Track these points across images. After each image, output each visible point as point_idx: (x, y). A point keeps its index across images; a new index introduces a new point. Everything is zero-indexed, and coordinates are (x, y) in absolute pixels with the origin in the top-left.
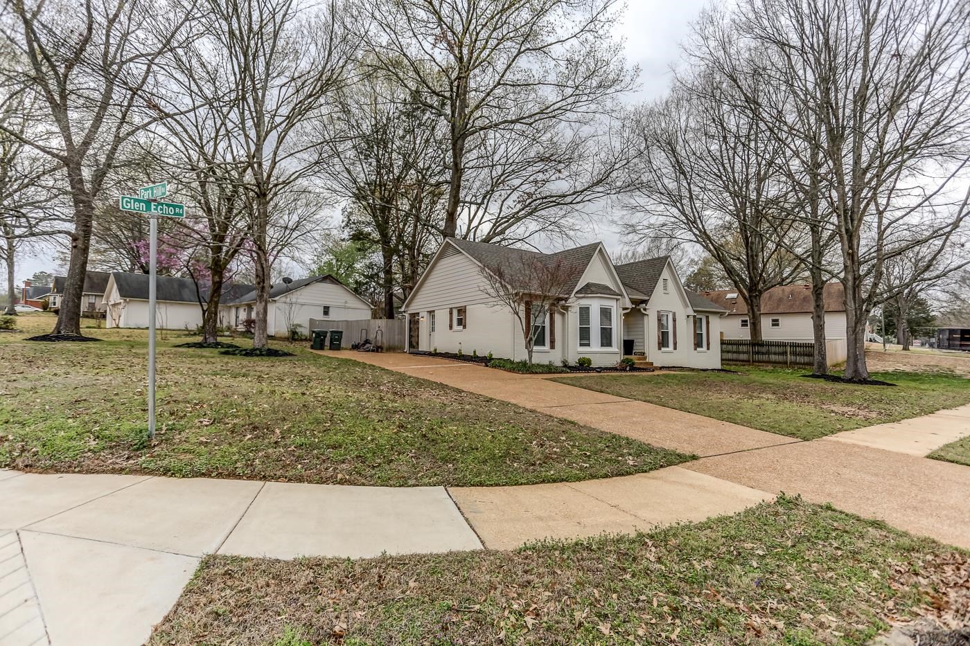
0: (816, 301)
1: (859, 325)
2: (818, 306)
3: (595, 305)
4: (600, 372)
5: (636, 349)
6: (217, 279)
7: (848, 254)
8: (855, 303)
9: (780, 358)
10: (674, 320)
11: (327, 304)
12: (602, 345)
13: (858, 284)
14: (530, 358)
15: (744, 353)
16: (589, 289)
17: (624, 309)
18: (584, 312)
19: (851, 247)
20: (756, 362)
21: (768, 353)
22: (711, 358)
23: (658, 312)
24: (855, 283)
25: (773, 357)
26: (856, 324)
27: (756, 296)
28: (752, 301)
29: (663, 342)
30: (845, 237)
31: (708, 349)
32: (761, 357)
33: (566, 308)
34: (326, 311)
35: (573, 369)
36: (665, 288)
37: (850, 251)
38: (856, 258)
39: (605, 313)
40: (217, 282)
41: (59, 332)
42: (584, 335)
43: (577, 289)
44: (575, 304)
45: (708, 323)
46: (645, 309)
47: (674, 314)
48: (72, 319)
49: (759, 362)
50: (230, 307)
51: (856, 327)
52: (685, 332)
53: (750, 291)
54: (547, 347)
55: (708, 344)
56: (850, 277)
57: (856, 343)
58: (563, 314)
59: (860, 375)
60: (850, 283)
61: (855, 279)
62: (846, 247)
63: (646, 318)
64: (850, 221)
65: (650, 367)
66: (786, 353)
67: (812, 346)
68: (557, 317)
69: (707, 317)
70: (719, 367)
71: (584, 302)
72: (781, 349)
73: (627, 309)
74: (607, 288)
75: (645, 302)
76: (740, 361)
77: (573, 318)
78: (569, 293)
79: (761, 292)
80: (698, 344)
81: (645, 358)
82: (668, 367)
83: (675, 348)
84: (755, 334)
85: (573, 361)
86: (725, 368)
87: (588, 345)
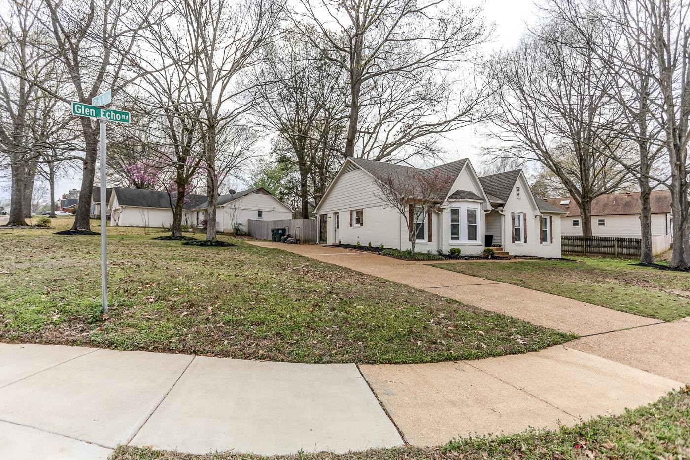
0: (644, 204)
1: (685, 223)
2: (645, 208)
3: (464, 207)
4: (468, 260)
5: (494, 242)
6: (181, 190)
7: (676, 165)
8: (681, 205)
9: (609, 250)
10: (525, 220)
11: (261, 209)
12: (469, 238)
13: (685, 189)
14: (413, 248)
15: (578, 245)
16: (458, 195)
17: (486, 211)
18: (455, 213)
19: (679, 159)
20: (588, 253)
21: (599, 246)
22: (553, 250)
23: (512, 213)
24: (681, 189)
25: (603, 250)
26: (682, 222)
27: (587, 202)
28: (583, 205)
29: (516, 236)
30: (674, 151)
31: (551, 242)
32: (592, 249)
33: (441, 210)
34: (260, 214)
35: (447, 257)
36: (518, 195)
37: (678, 163)
38: (683, 168)
39: (472, 215)
40: (182, 192)
41: (76, 229)
42: (455, 231)
43: (450, 194)
44: (448, 207)
45: (551, 222)
46: (502, 211)
47: (525, 215)
48: (84, 219)
49: (591, 253)
50: (193, 211)
51: (682, 225)
52: (533, 229)
53: (583, 197)
54: (426, 240)
55: (551, 239)
56: (677, 184)
57: (682, 239)
58: (438, 214)
59: (685, 264)
60: (677, 189)
61: (681, 185)
62: (674, 159)
63: (502, 217)
64: (678, 138)
65: (505, 256)
66: (614, 245)
67: (639, 241)
68: (434, 217)
69: (551, 218)
70: (560, 256)
71: (455, 205)
72: (610, 243)
73: (488, 210)
74: (472, 194)
75: (502, 205)
76: (574, 252)
77: (446, 217)
78: (443, 198)
79: (591, 199)
80: (543, 238)
81: (502, 249)
82: (520, 256)
83: (526, 241)
84: (587, 231)
85: (446, 250)
86: (565, 257)
87: (458, 238)
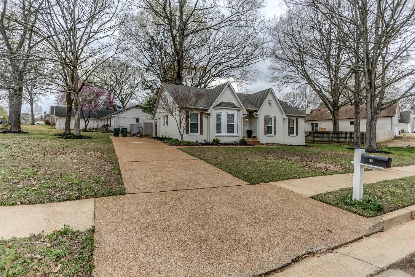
0: (356, 110)
1: (373, 121)
2: (356, 112)
3: (224, 113)
5: (253, 135)
7: (368, 83)
8: (371, 109)
9: (344, 140)
10: (275, 121)
11: (138, 117)
12: (228, 132)
13: (374, 99)
14: (182, 138)
15: (325, 137)
16: (222, 105)
17: (244, 115)
18: (219, 116)
19: (370, 79)
20: (332, 142)
21: (338, 138)
22: (299, 140)
23: (265, 116)
24: (372, 98)
25: (340, 140)
26: (371, 120)
27: (336, 110)
28: (334, 112)
29: (268, 130)
30: (367, 73)
31: (297, 135)
32: (334, 139)
33: (208, 114)
34: (138, 120)
35: (212, 144)
36: (270, 104)
37: (370, 81)
38: (373, 85)
39: (230, 117)
40: (69, 107)
41: (11, 130)
42: (219, 128)
43: (215, 104)
44: (213, 112)
45: (297, 122)
46: (256, 115)
47: (275, 118)
48: (16, 124)
49: (333, 142)
51: (371, 122)
52: (282, 126)
54: (199, 134)
55: (297, 133)
56: (369, 96)
57: (371, 131)
58: (208, 118)
59: (372, 148)
60: (369, 99)
61: (372, 96)
62: (367, 79)
63: (257, 119)
64: (371, 65)
65: (259, 143)
66: (347, 137)
67: (353, 134)
68: (204, 119)
69: (297, 119)
70: (304, 144)
71: (219, 111)
72: (344, 136)
73: (246, 115)
74: (233, 104)
75: (256, 111)
77: (213, 120)
78: (210, 107)
79: (339, 108)
80: (291, 131)
81: (257, 139)
82: (271, 144)
83: (275, 134)
84: (335, 128)
85: (210, 140)
86: (307, 144)
87: (221, 132)
